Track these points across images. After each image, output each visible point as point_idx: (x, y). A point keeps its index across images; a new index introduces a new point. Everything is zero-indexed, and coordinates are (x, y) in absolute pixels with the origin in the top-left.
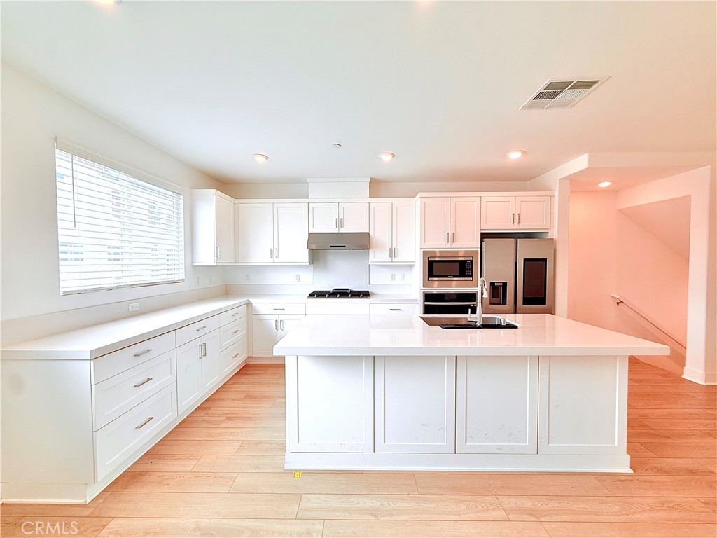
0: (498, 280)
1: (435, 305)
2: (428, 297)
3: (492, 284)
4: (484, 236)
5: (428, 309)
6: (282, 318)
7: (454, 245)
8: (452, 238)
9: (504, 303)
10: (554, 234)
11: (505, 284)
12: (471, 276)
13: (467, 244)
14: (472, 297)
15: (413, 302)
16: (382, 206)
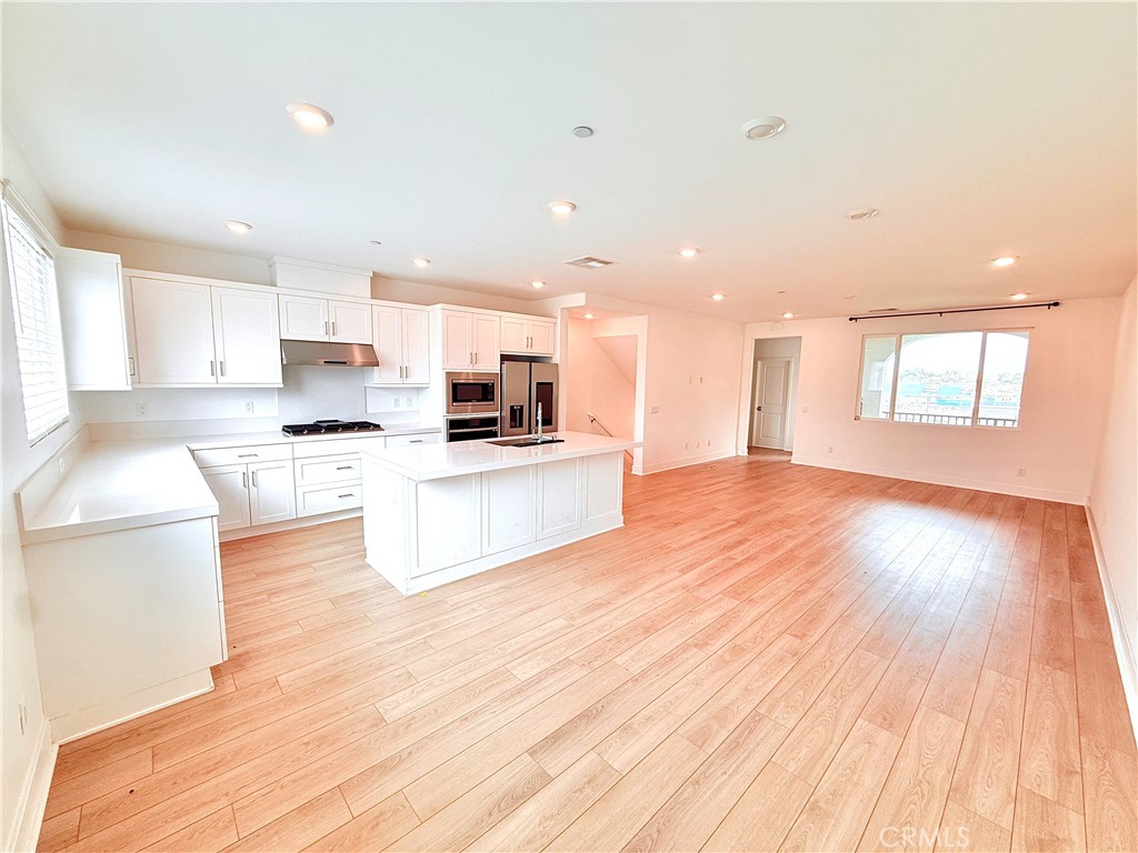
0: (516, 403)
1: (459, 431)
2: (453, 424)
3: (512, 407)
4: (504, 358)
5: (453, 438)
6: (252, 468)
7: (476, 367)
8: (474, 359)
9: (521, 426)
10: (556, 359)
11: (522, 407)
12: (493, 400)
13: (490, 365)
14: (493, 421)
15: (437, 431)
16: (388, 311)
